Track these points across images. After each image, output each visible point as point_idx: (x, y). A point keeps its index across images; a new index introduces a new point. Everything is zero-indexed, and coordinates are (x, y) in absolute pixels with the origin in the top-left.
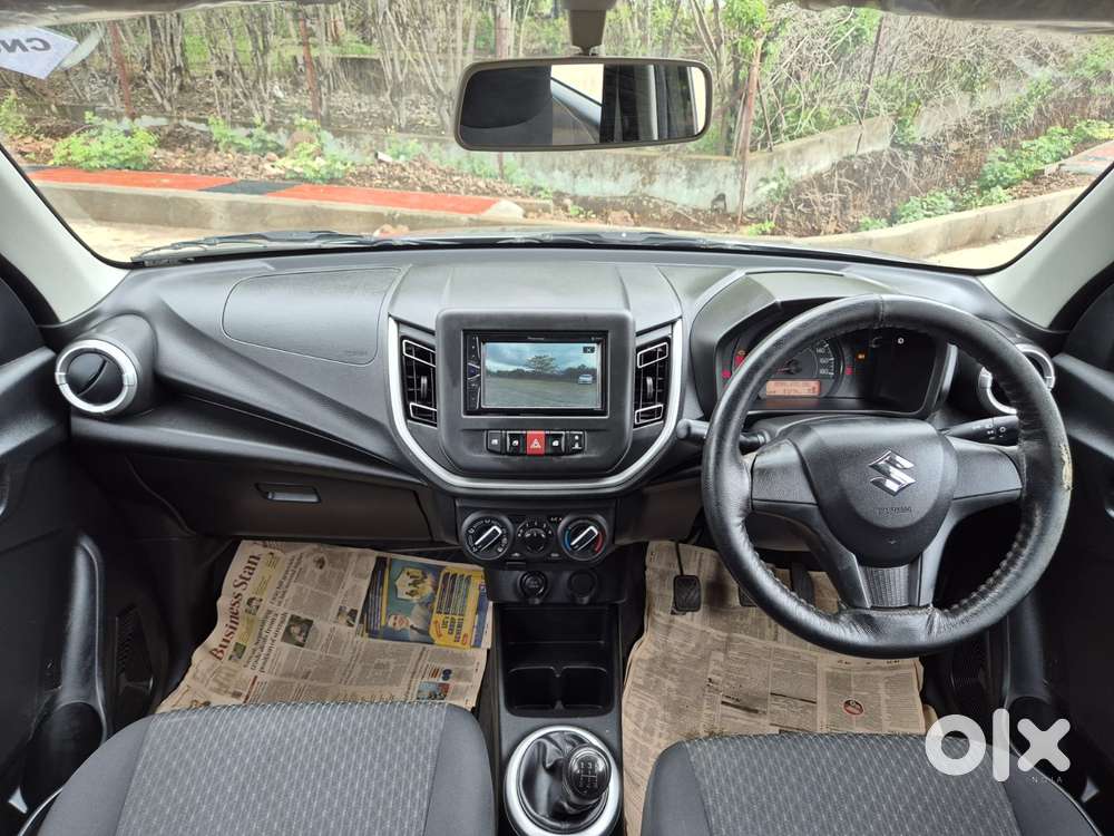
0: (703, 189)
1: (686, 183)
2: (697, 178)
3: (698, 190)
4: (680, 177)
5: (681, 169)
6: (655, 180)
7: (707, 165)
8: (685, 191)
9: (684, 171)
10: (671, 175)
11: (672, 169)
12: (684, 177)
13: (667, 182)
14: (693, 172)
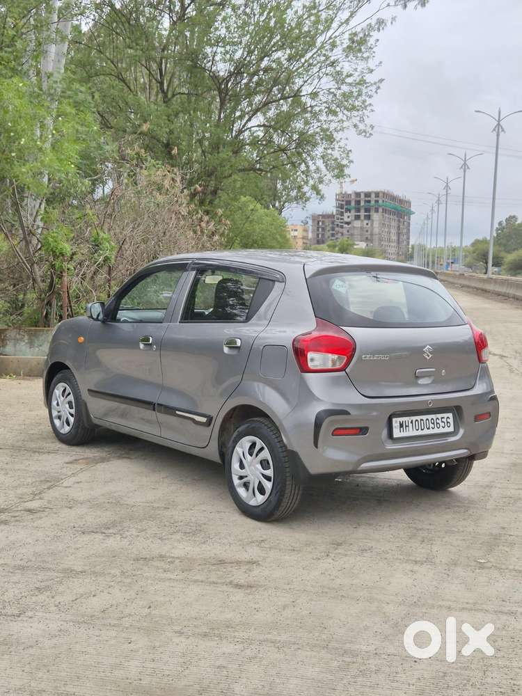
0: (40, 348)
1: (28, 345)
2: (36, 341)
3: (37, 349)
4: (24, 341)
5: (24, 336)
6: (7, 344)
7: (41, 333)
8: (28, 350)
9: (26, 337)
10: (18, 340)
11: (18, 336)
12: (26, 341)
13: (15, 346)
14: (33, 338)
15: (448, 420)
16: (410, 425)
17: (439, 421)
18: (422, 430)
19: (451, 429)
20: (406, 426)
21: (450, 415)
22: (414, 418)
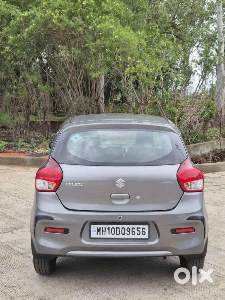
15: (144, 230)
16: (107, 231)
17: (135, 230)
18: (117, 234)
19: (146, 236)
20: (103, 231)
21: (147, 227)
22: (111, 226)
